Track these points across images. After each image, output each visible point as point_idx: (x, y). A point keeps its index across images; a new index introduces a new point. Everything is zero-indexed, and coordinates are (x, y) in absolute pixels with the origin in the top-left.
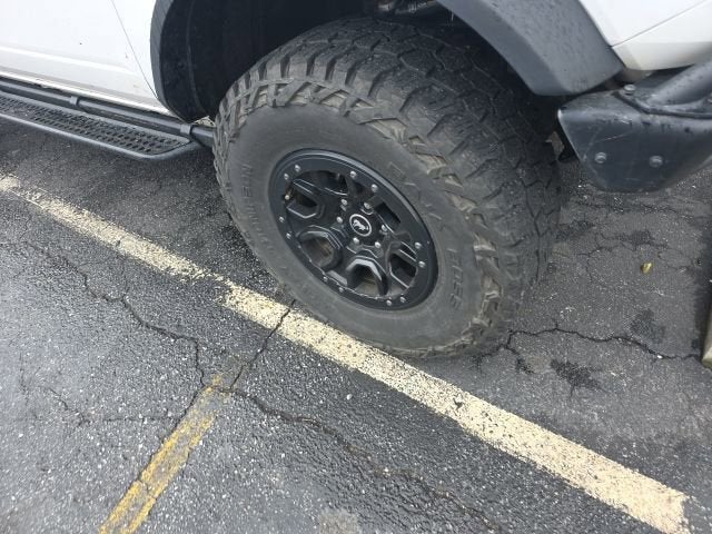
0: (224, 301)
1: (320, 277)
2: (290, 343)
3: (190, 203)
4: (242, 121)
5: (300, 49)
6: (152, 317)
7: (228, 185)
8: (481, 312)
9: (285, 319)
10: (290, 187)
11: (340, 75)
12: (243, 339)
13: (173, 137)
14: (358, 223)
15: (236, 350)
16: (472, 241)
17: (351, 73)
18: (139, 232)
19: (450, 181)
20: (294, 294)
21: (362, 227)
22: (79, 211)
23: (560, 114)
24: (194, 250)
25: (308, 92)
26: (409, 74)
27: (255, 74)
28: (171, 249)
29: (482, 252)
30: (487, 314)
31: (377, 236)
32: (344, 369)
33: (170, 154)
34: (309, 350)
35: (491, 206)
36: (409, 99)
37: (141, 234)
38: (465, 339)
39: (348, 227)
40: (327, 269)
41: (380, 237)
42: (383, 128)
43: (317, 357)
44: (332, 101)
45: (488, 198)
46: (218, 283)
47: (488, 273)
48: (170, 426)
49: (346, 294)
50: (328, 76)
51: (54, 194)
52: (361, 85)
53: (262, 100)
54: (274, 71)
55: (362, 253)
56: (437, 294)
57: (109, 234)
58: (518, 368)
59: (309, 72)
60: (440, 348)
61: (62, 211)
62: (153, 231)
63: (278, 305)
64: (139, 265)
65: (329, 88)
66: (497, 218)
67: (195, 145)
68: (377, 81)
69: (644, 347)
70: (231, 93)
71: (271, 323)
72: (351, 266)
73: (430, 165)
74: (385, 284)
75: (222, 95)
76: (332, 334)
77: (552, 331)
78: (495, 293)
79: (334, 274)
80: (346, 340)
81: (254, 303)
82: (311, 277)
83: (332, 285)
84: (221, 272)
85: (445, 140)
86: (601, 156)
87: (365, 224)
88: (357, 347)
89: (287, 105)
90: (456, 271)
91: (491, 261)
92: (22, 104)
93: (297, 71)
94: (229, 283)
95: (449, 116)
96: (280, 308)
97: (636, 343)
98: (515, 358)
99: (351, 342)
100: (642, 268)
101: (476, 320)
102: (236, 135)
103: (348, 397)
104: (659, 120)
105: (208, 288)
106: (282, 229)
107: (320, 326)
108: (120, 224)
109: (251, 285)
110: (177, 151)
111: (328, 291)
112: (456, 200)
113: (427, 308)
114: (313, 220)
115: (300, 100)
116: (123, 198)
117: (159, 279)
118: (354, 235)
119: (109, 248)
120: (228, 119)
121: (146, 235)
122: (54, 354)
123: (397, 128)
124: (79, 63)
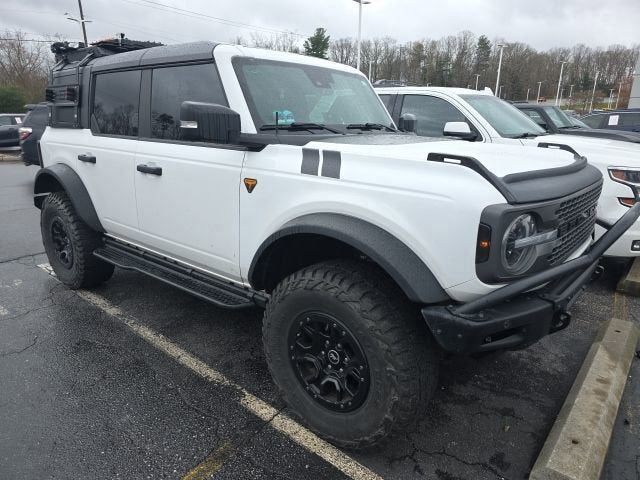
0: (239, 401)
1: (304, 386)
2: (276, 431)
3: (228, 342)
4: (287, 293)
5: (322, 268)
6: (193, 402)
7: (269, 324)
8: (389, 410)
9: (276, 418)
10: (302, 330)
11: (337, 281)
12: (248, 424)
13: (241, 298)
14: (333, 355)
15: (242, 429)
16: (386, 365)
17: (342, 280)
18: (193, 352)
19: (378, 333)
20: (286, 399)
21: (335, 358)
22: (157, 335)
23: (422, 311)
24: (225, 369)
25: (322, 285)
26: (366, 285)
27: (299, 275)
28: (211, 366)
29: (390, 371)
30: (392, 412)
31: (341, 365)
32: (307, 451)
33: (239, 306)
34: (288, 437)
35: (395, 347)
36: (364, 295)
37: (194, 354)
38: (381, 431)
39: (327, 358)
40: (310, 382)
41: (343, 366)
42: (352, 305)
43: (292, 442)
44: (332, 290)
45: (394, 344)
46: (238, 390)
47: (393, 385)
48: (195, 464)
49: (318, 400)
50: (332, 280)
51: (143, 322)
52: (345, 286)
53: (301, 285)
54: (309, 275)
55: (332, 374)
56: (369, 400)
57: (174, 351)
58: (415, 470)
59: (324, 277)
60: (367, 438)
61: (147, 333)
62: (201, 354)
63: (273, 409)
64: (190, 372)
65: (331, 285)
66: (398, 354)
67: (253, 303)
68: (352, 286)
69: (495, 472)
70: (286, 279)
71: (267, 417)
72: (323, 383)
73: (369, 324)
74: (342, 394)
75: (280, 280)
76: (303, 431)
77: (441, 454)
78: (397, 398)
79: (313, 386)
80: (311, 436)
81: (258, 405)
82: (299, 387)
83: (311, 393)
84: (241, 384)
85: (377, 314)
86: (439, 331)
87: (336, 356)
88: (317, 440)
89: (311, 289)
90: (378, 384)
91: (394, 378)
92: (155, 268)
93: (319, 276)
94: (244, 391)
95: (380, 305)
96: (273, 410)
97: (490, 469)
98: (414, 465)
99: (314, 437)
100: (504, 429)
101: (386, 416)
102: (283, 299)
103: (307, 467)
104: (458, 319)
105: (230, 392)
106: (291, 353)
107: (297, 425)
108: (181, 346)
109: (258, 395)
110: (242, 305)
111: (308, 398)
112: (380, 342)
113: (362, 411)
114: (308, 351)
115: (318, 288)
116: (186, 331)
117: (200, 381)
118: (329, 363)
119: (173, 359)
120: (280, 291)
121: (197, 355)
122: (129, 412)
123: (357, 306)
124: (204, 253)
